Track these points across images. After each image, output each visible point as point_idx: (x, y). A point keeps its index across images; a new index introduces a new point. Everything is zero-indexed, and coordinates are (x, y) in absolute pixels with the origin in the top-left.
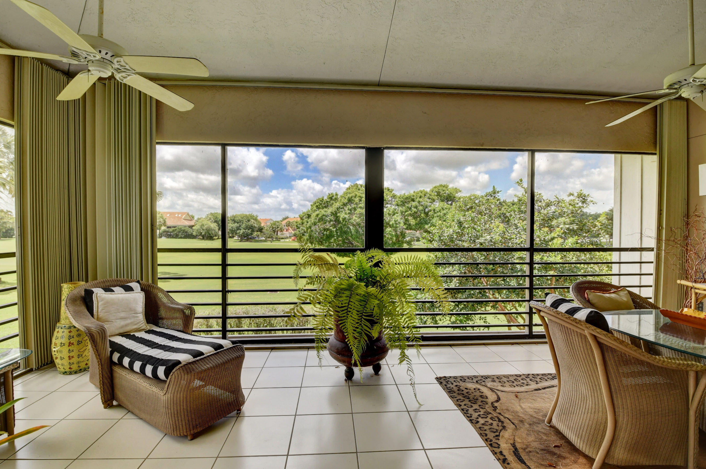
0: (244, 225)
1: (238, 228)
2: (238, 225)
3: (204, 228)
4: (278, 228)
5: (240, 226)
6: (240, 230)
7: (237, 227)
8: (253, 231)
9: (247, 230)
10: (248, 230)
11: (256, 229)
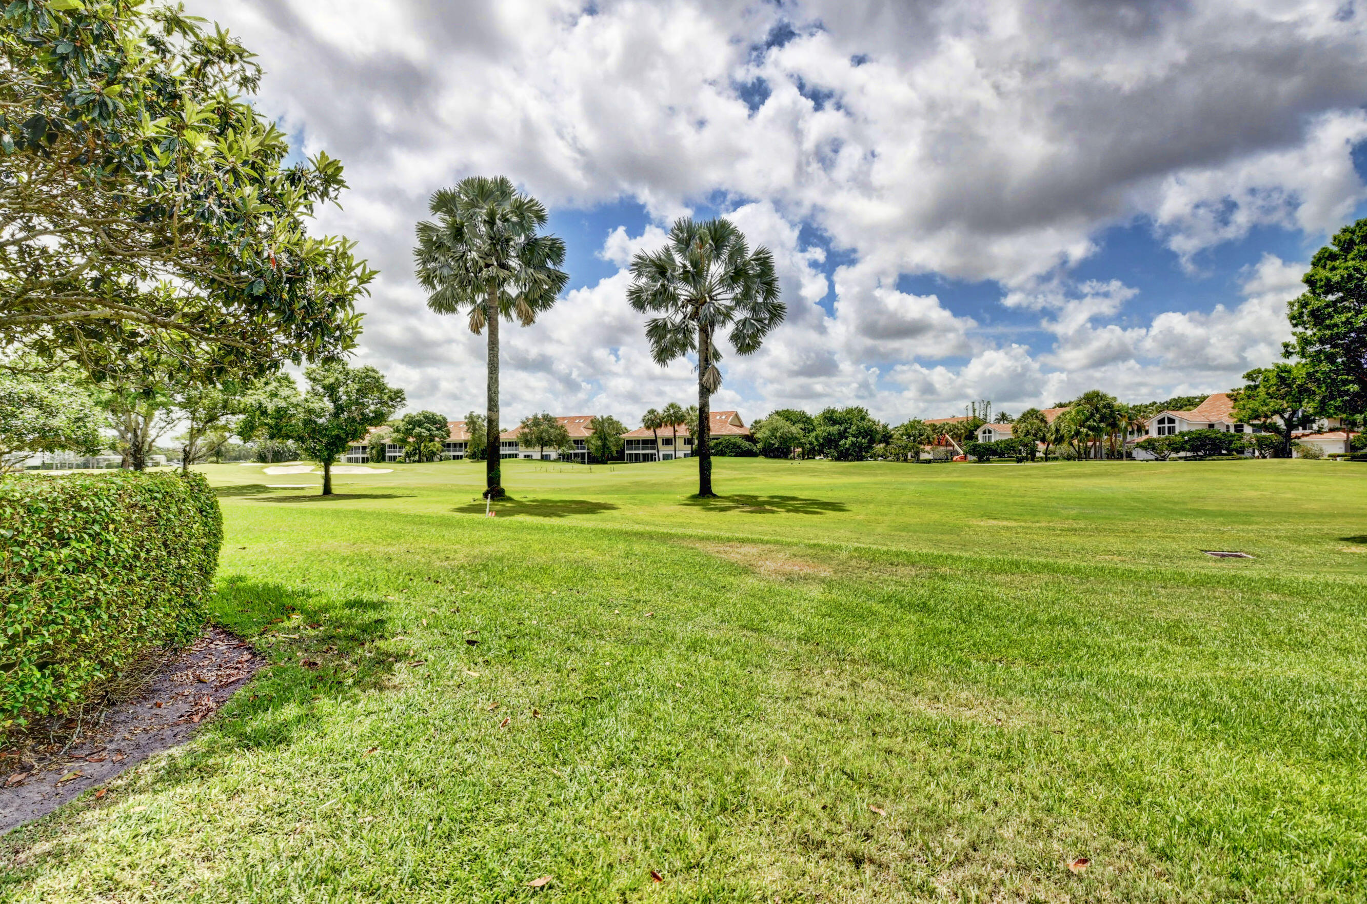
0: (854, 428)
1: (843, 435)
2: (842, 429)
3: (778, 434)
4: (921, 435)
5: (845, 431)
6: (846, 438)
7: (840, 433)
8: (872, 441)
9: (860, 439)
10: (864, 438)
11: (879, 437)
